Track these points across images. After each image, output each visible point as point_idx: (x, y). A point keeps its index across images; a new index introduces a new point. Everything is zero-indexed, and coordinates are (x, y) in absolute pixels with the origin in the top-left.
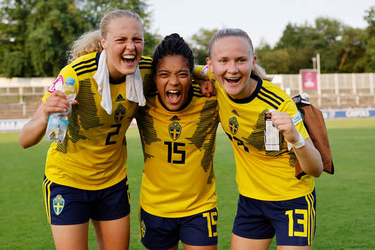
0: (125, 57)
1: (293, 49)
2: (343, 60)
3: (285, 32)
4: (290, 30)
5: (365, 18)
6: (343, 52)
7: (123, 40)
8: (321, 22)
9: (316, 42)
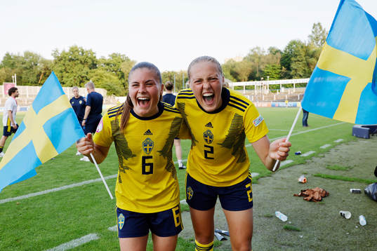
0: (205, 95)
1: (9, 69)
2: (41, 77)
3: (5, 58)
4: (8, 56)
5: (52, 55)
6: (41, 73)
7: (200, 81)
8: (28, 54)
9: (24, 66)
